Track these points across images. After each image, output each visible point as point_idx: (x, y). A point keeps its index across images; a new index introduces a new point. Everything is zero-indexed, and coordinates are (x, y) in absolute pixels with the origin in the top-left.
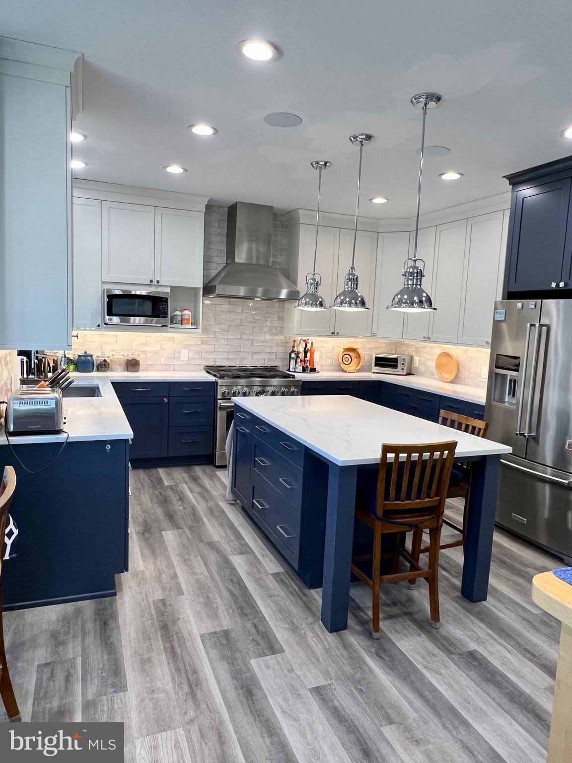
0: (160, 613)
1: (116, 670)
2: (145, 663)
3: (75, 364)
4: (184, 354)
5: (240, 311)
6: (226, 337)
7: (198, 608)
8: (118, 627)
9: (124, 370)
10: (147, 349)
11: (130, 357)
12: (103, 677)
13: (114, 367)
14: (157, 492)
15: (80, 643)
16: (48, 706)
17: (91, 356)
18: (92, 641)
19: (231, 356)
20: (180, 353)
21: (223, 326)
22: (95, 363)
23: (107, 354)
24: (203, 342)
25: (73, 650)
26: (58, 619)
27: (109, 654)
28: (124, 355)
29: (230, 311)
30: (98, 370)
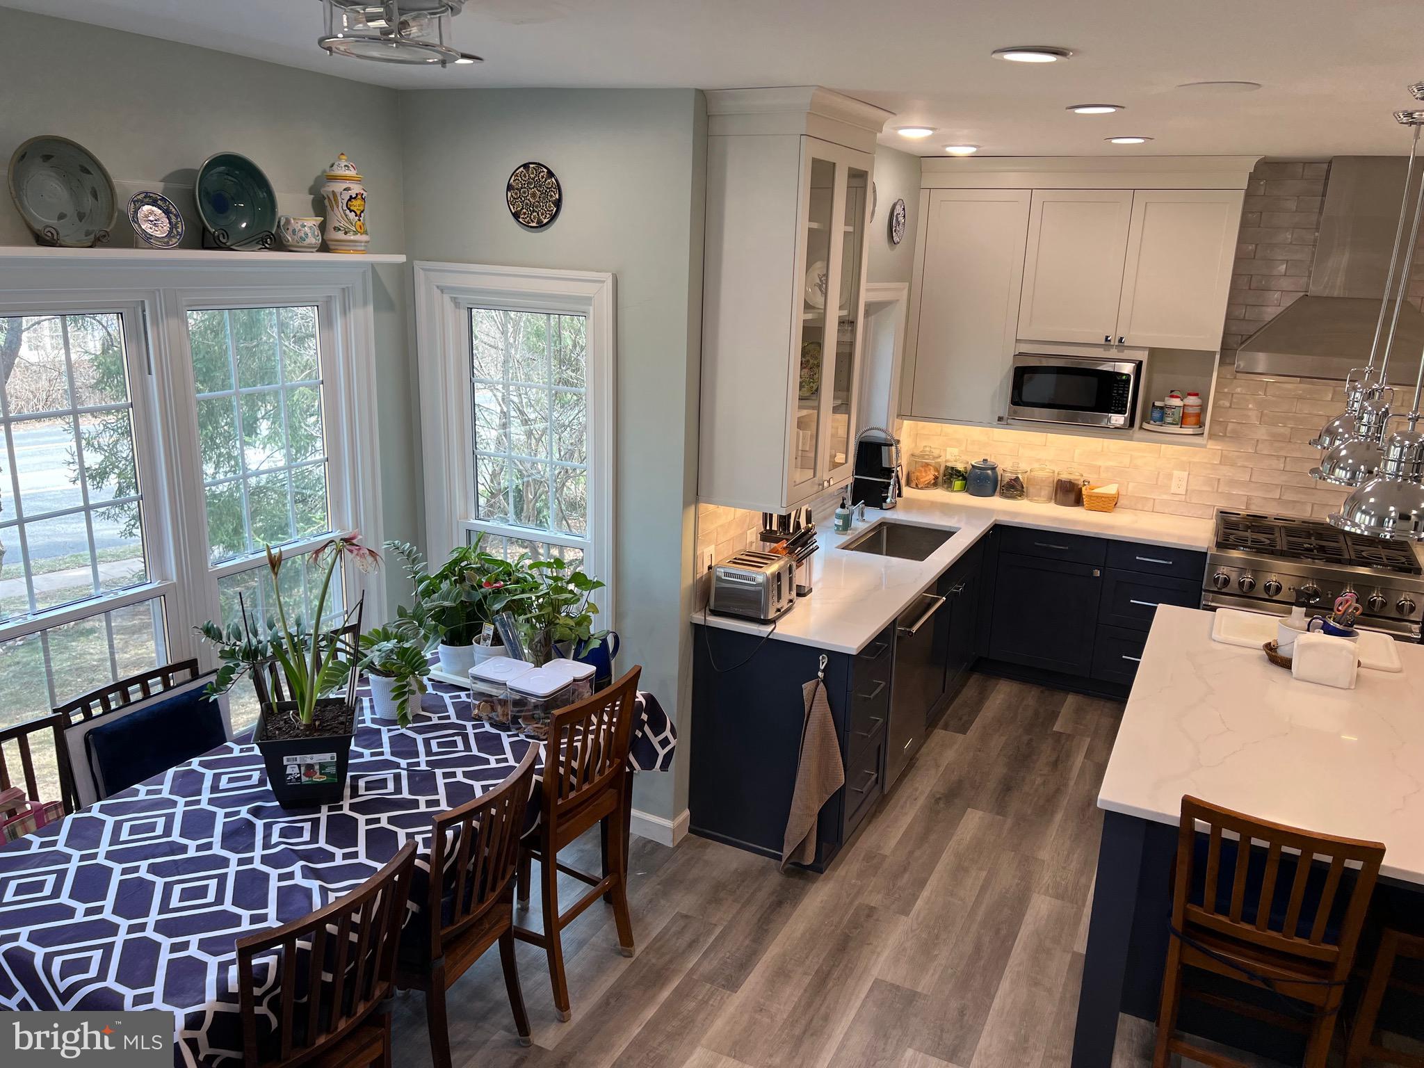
0: (855, 924)
1: (744, 965)
2: (781, 974)
3: (964, 478)
4: (1179, 482)
5: (1329, 397)
6: (1283, 453)
7: (908, 944)
8: (791, 915)
9: (1049, 500)
10: (1100, 463)
11: (1065, 477)
12: (726, 962)
13: (1032, 490)
14: (1026, 738)
15: (734, 911)
16: (654, 961)
17: (993, 469)
18: (751, 914)
19: (1289, 496)
20: (1170, 476)
21: (1280, 429)
22: (999, 479)
23: (1024, 466)
24: (1224, 460)
25: (722, 916)
26: (737, 869)
27: (754, 941)
28: (1054, 472)
29: (1300, 398)
30: (1003, 495)
